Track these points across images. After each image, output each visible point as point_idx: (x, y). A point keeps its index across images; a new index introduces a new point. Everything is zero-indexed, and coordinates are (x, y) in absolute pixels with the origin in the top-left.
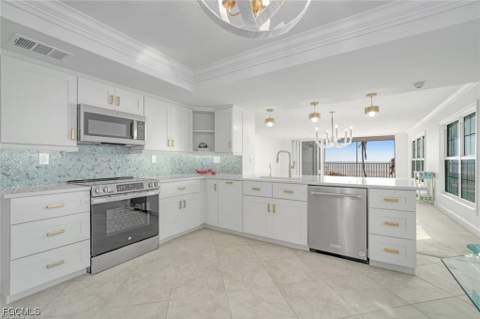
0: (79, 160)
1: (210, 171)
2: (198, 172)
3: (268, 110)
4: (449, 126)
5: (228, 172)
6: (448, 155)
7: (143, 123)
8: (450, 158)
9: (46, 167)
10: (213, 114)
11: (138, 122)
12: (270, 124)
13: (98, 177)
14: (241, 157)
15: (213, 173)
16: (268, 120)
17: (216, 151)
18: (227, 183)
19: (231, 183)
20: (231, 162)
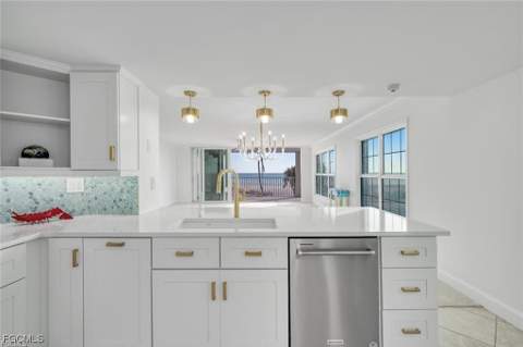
1: (56, 212)
2: (20, 218)
3: (187, 93)
4: (363, 142)
5: (104, 211)
6: (363, 172)
8: (363, 176)
12: (190, 118)
14: (135, 179)
15: (67, 216)
16: (187, 111)
17: (73, 167)
18: (109, 245)
19: (122, 245)
20: (113, 189)
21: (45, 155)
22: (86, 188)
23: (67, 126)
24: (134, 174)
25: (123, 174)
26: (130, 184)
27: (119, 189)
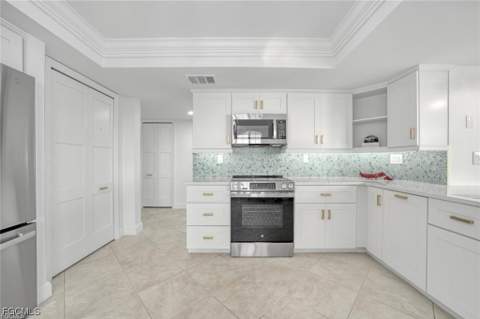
0: (240, 159)
1: (382, 174)
2: (362, 175)
7: (284, 122)
9: (221, 165)
10: (384, 91)
11: (278, 122)
13: (254, 174)
14: (444, 154)
15: (388, 178)
17: (389, 145)
18: (397, 196)
19: (406, 198)
20: (424, 162)
21: (376, 140)
22: (404, 161)
23: (385, 120)
24: (444, 149)
25: (421, 148)
26: (439, 158)
27: (429, 162)
